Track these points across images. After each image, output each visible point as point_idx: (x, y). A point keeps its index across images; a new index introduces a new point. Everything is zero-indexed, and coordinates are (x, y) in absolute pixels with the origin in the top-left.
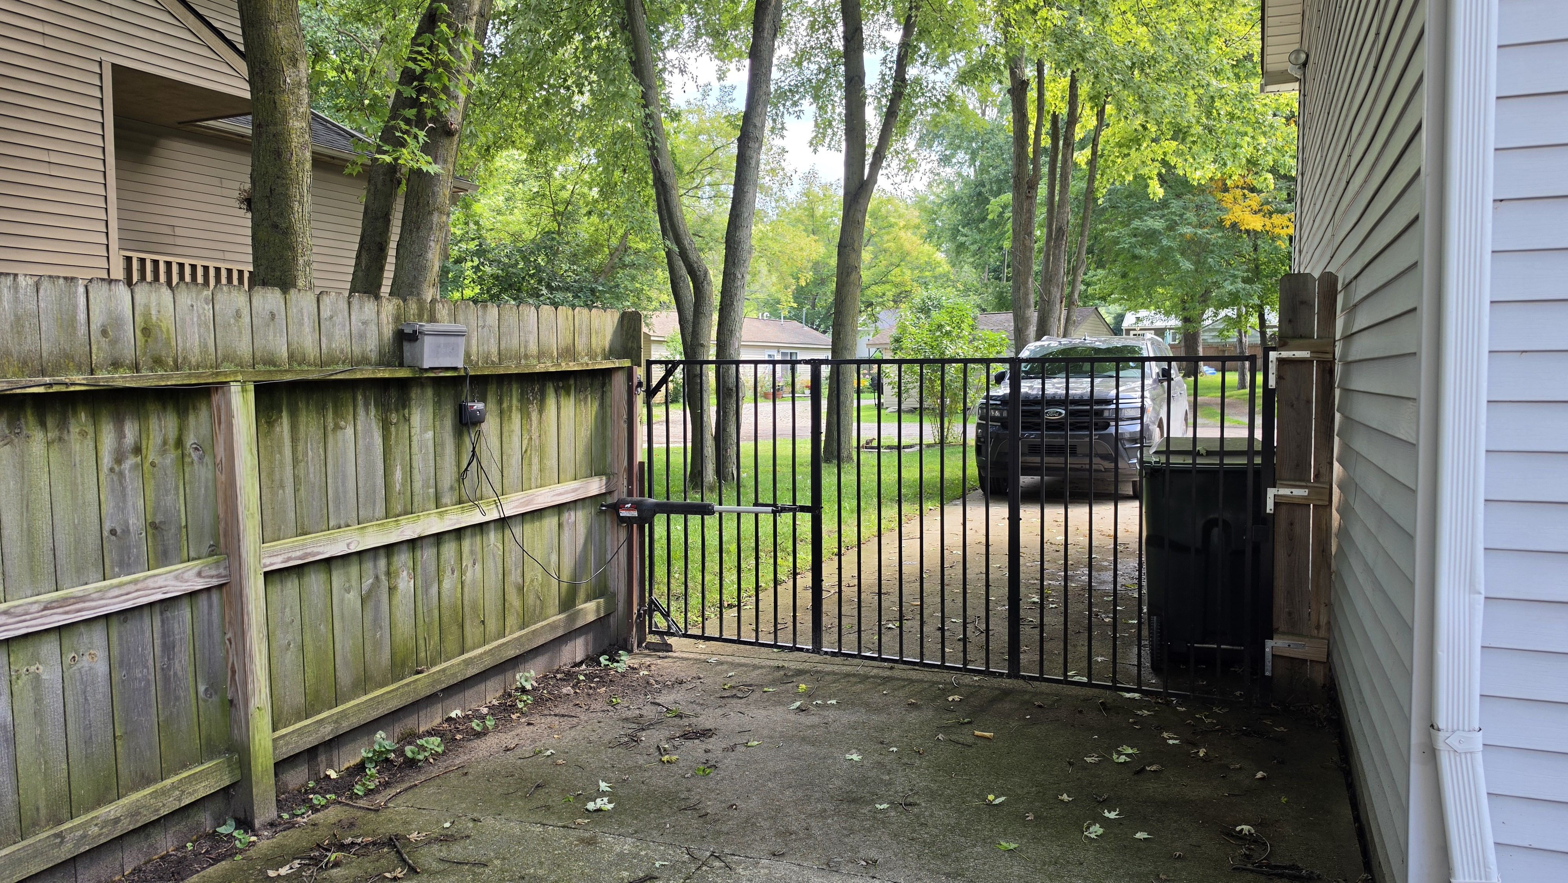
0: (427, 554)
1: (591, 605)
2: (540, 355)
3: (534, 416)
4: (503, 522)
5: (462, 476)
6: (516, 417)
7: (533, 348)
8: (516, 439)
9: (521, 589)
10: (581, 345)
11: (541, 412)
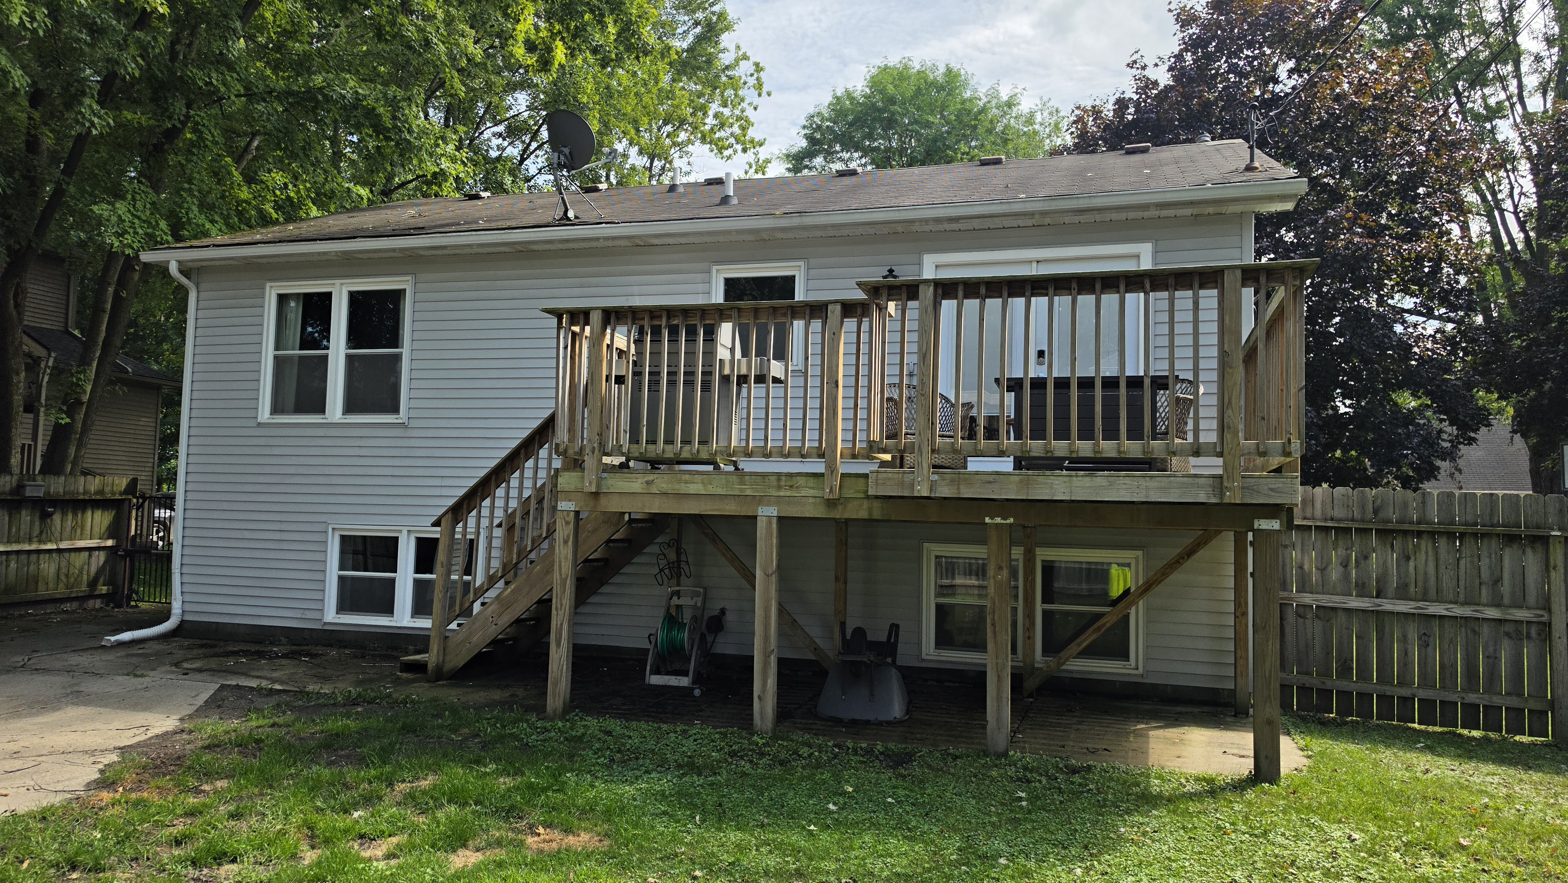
0: (23, 557)
1: (105, 588)
2: (85, 493)
3: (79, 515)
4: (59, 551)
5: (41, 532)
6: (70, 516)
7: (81, 490)
8: (69, 522)
9: (67, 576)
10: (107, 489)
11: (83, 514)
